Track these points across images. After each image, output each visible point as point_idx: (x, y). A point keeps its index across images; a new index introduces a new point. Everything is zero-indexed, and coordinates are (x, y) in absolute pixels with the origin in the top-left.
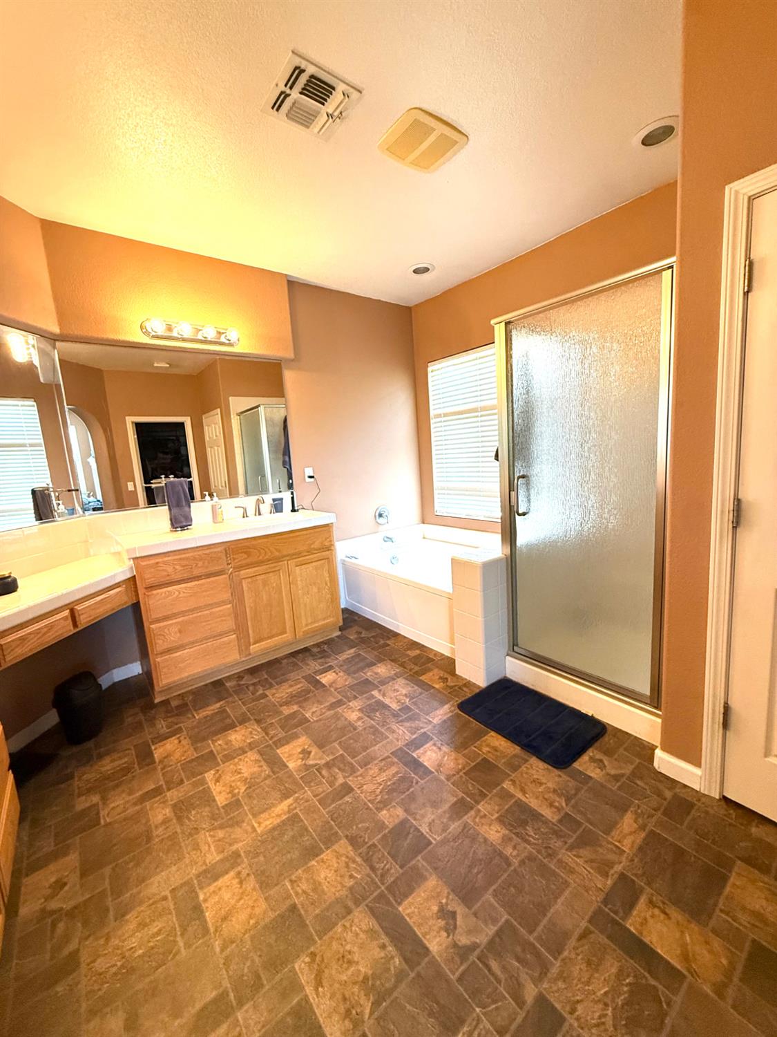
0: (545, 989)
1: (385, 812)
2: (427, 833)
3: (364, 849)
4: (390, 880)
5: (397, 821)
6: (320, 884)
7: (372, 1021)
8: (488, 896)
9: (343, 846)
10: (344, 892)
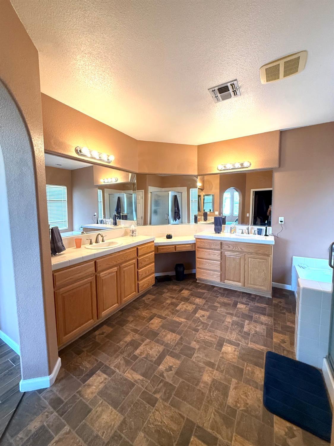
0: (160, 401)
1: (195, 343)
2: (194, 357)
3: (180, 342)
4: (174, 351)
5: (194, 347)
6: (166, 336)
7: (142, 358)
8: (181, 380)
9: (179, 337)
10: (166, 342)
